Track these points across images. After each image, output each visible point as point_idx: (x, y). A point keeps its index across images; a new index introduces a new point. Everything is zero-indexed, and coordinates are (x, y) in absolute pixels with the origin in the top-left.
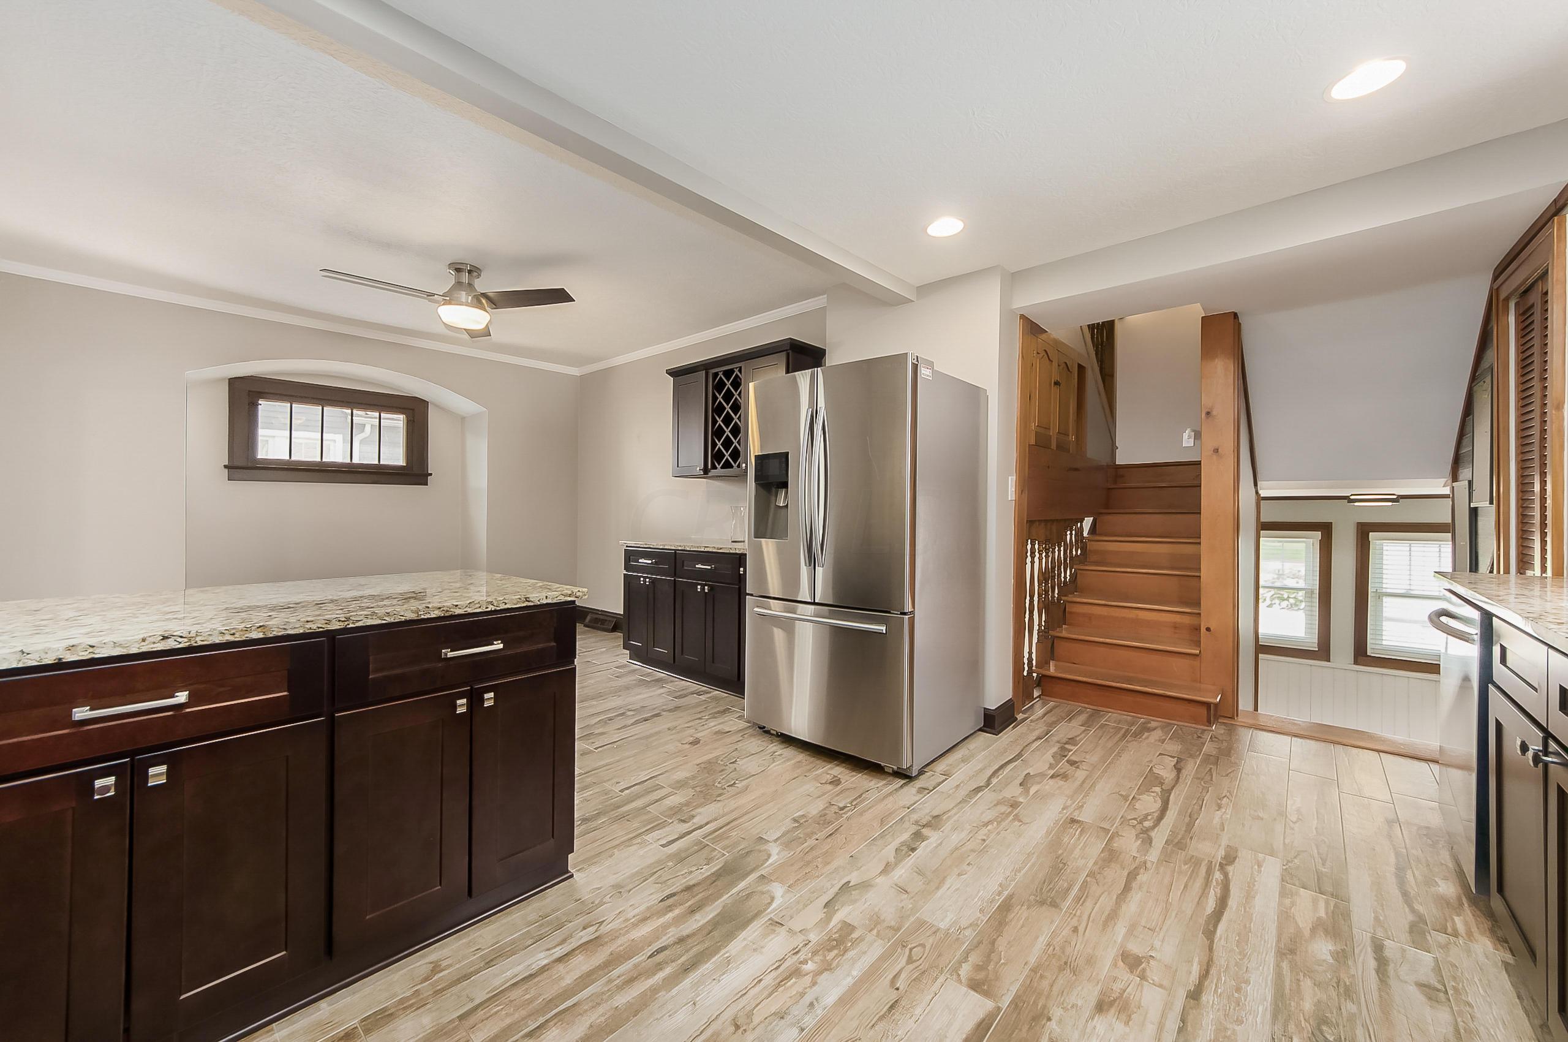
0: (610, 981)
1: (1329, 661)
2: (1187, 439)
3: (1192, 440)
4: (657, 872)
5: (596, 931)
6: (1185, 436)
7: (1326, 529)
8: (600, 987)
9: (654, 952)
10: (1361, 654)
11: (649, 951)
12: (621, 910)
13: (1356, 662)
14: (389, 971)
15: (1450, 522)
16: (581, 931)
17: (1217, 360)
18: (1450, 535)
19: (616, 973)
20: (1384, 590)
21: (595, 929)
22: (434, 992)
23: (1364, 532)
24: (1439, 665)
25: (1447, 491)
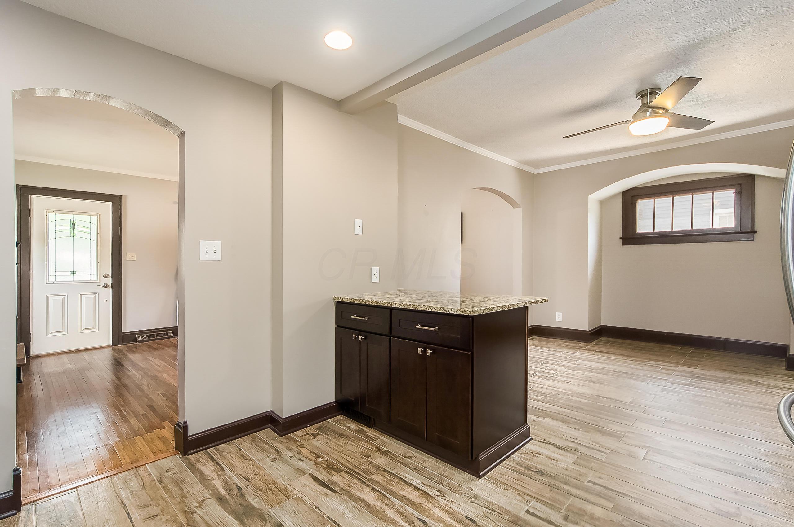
0: (401, 507)
4: (496, 512)
5: (437, 496)
8: (398, 504)
9: (422, 519)
11: (423, 517)
12: (455, 501)
14: (409, 448)
16: (436, 491)
19: (407, 508)
21: (438, 495)
22: (398, 460)
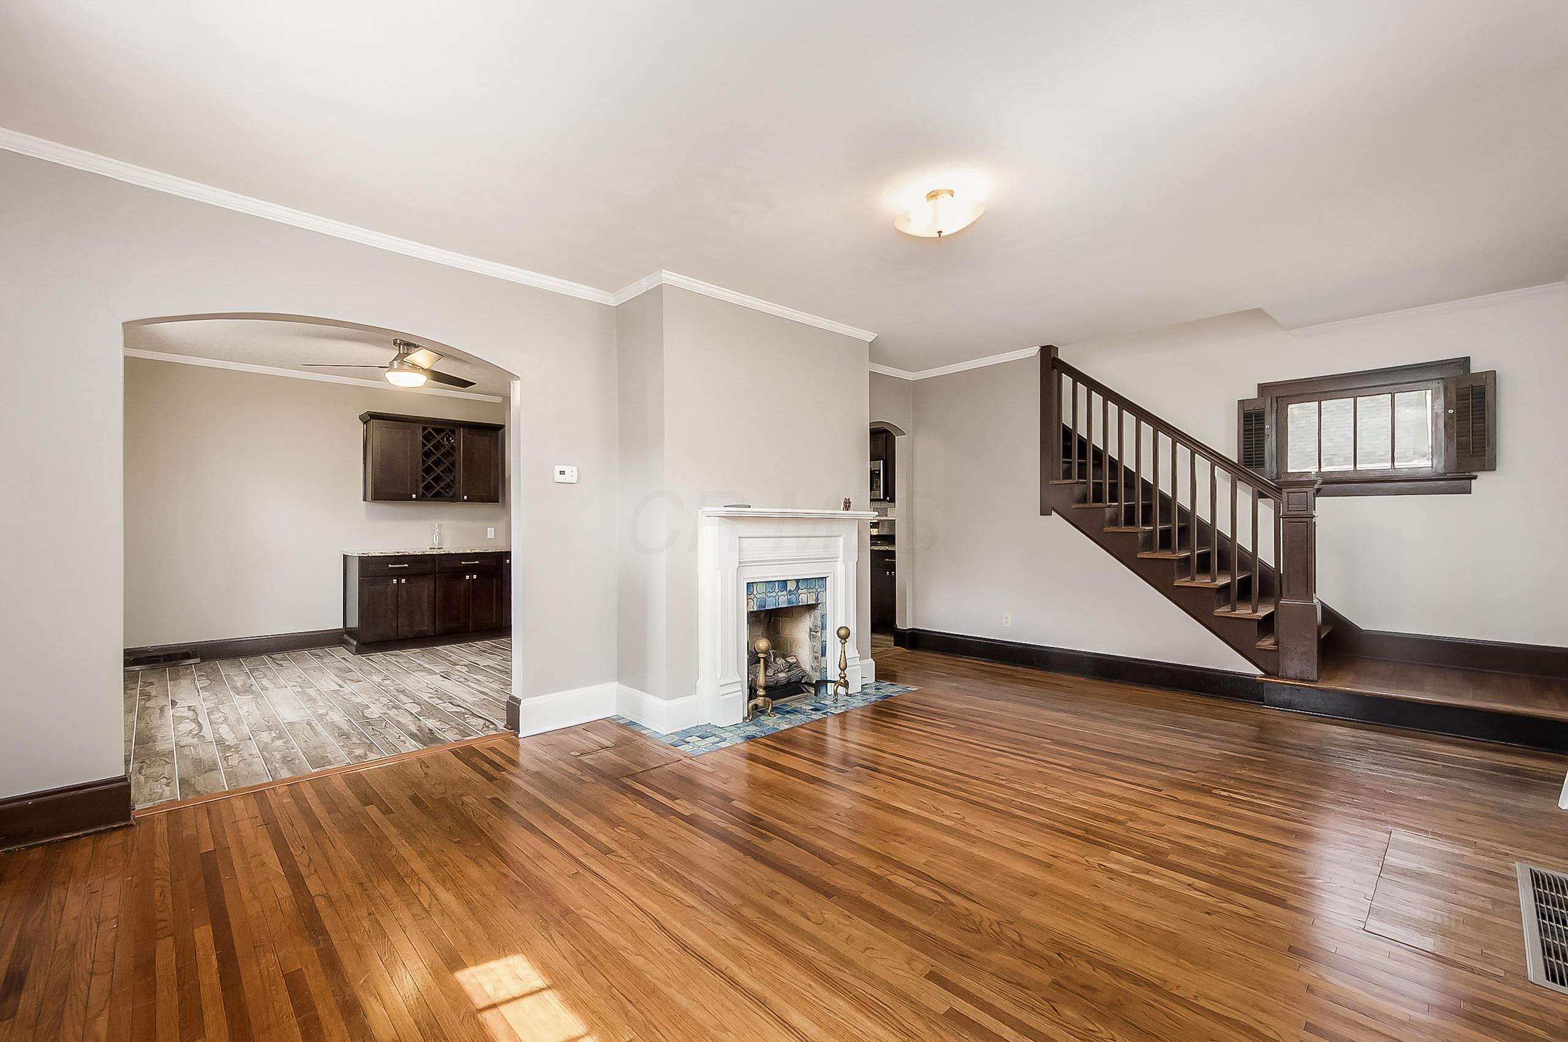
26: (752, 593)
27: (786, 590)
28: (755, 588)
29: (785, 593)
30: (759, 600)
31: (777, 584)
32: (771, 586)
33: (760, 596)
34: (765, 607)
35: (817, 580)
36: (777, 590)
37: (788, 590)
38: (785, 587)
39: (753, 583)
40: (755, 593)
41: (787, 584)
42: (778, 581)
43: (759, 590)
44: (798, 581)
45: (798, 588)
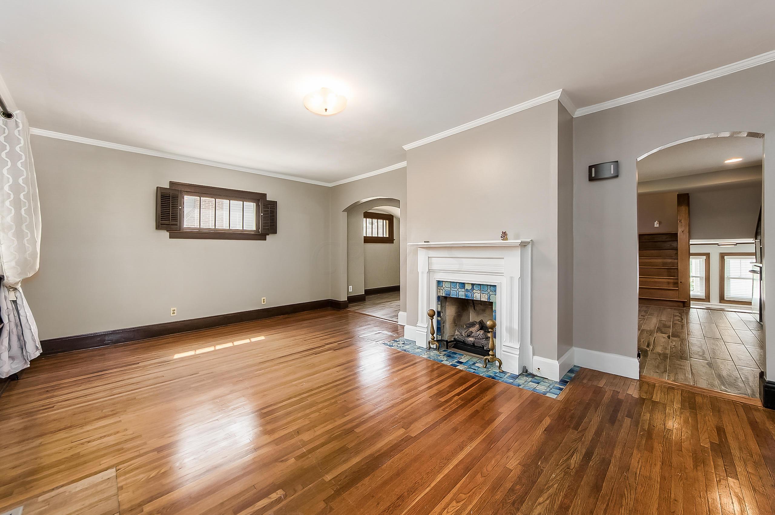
1: (710, 302)
2: (656, 225)
3: (658, 225)
6: (656, 223)
7: (708, 255)
10: (722, 299)
13: (720, 302)
15: (755, 252)
17: (682, 207)
18: (755, 256)
20: (731, 276)
23: (722, 256)
24: (751, 302)
25: (754, 242)
26: (442, 286)
27: (465, 289)
28: (444, 284)
29: (463, 290)
30: (446, 291)
31: (458, 284)
32: (454, 284)
33: (447, 289)
34: (450, 296)
35: (489, 287)
36: (458, 287)
37: (466, 289)
38: (464, 287)
39: (443, 281)
40: (444, 286)
41: (465, 285)
42: (459, 283)
43: (446, 286)
44: (473, 285)
45: (473, 289)
